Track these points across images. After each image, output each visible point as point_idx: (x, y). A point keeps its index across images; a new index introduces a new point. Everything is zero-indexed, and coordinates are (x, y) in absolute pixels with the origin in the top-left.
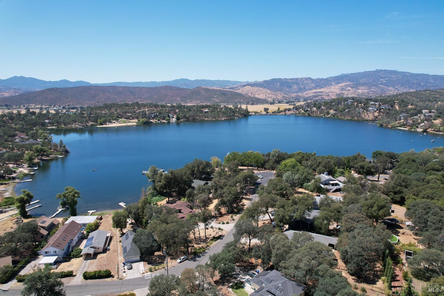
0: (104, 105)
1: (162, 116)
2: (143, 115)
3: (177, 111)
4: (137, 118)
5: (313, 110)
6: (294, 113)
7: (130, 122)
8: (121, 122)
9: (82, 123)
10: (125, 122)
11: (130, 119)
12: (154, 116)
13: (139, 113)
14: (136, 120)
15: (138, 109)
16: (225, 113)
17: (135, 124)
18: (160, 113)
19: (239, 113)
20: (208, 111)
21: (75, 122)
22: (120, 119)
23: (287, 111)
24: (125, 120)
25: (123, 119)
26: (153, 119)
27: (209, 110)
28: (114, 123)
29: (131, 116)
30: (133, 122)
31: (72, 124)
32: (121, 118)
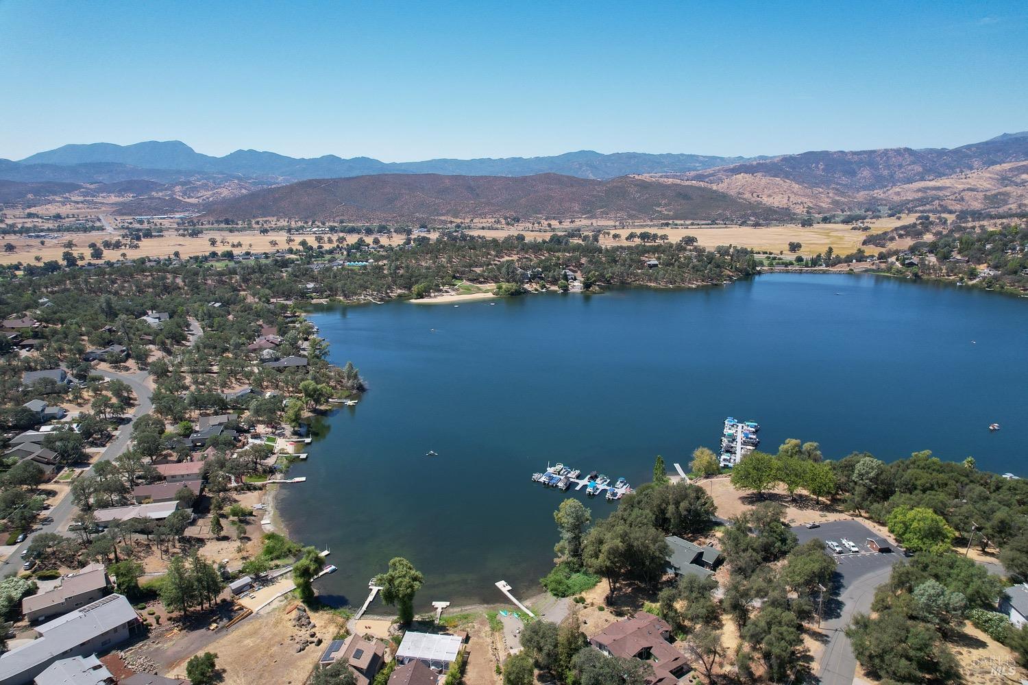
1: (550, 274)
2: (508, 275)
3: (584, 260)
4: (496, 280)
5: (927, 262)
6: (874, 267)
7: (479, 290)
8: (461, 290)
9: (378, 290)
10: (468, 291)
11: (481, 283)
12: (531, 275)
13: (499, 267)
14: (494, 286)
15: (497, 256)
16: (697, 270)
17: (490, 295)
18: (546, 269)
19: (731, 268)
20: (656, 262)
21: (366, 288)
22: (459, 283)
23: (854, 261)
24: (469, 283)
25: (466, 283)
26: (530, 281)
27: (659, 259)
28: (447, 292)
29: (483, 275)
30: (487, 292)
31: (360, 294)
32: (460, 279)
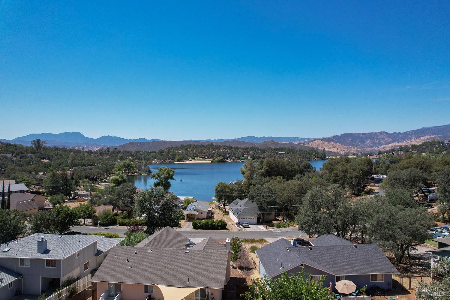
0: (181, 146)
1: (236, 156)
2: (218, 154)
3: (251, 152)
4: (212, 157)
7: (205, 160)
8: (197, 160)
9: (160, 159)
10: (200, 160)
11: (206, 158)
12: (228, 156)
13: (214, 153)
14: (212, 159)
15: (213, 150)
16: (301, 155)
17: (210, 162)
18: (234, 154)
19: (316, 156)
20: (283, 152)
21: (155, 158)
22: (196, 158)
23: (368, 156)
24: (200, 158)
25: (199, 158)
26: (228, 158)
28: (191, 160)
29: (207, 156)
31: (152, 160)
